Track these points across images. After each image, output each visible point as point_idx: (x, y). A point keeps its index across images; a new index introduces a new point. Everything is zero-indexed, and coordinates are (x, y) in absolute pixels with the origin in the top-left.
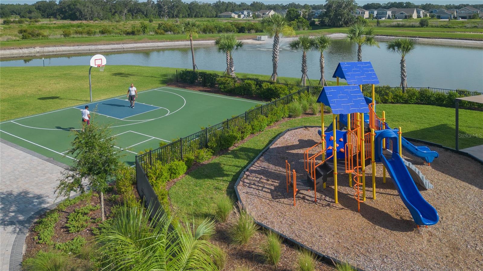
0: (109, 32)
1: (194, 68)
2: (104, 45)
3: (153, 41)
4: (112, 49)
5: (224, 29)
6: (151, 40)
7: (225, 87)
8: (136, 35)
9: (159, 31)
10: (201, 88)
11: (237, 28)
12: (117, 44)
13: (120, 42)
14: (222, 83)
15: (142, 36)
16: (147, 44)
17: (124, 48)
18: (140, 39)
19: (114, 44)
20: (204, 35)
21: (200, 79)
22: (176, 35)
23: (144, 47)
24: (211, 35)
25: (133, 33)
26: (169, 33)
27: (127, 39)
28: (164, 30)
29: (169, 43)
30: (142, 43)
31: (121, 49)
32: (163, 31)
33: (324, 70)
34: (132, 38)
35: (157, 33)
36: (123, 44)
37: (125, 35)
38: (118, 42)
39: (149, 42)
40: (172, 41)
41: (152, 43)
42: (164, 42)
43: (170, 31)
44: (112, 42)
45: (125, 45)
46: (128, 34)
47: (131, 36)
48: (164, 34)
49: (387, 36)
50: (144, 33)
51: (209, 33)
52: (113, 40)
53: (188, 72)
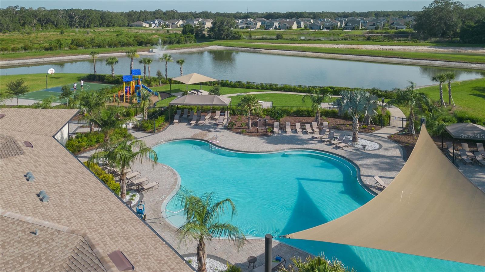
0: (31, 48)
1: (95, 73)
2: (30, 59)
3: (68, 55)
4: (36, 62)
5: (126, 43)
6: (66, 54)
7: (108, 81)
8: (53, 50)
9: (72, 46)
10: (97, 82)
11: (138, 42)
12: (39, 58)
13: (42, 57)
14: (107, 79)
15: (58, 51)
16: (63, 57)
17: (45, 61)
18: (58, 54)
19: (37, 58)
20: (110, 49)
21: (97, 78)
22: (87, 50)
23: (61, 60)
24: (115, 48)
25: (51, 49)
26: (81, 48)
27: (47, 54)
28: (76, 45)
29: (81, 56)
30: (59, 57)
31: (43, 61)
32: (75, 47)
33: (150, 72)
34: (51, 53)
35: (71, 48)
36: (44, 58)
37: (44, 51)
38: (40, 57)
39: (65, 56)
40: (83, 55)
41: (67, 57)
42: (77, 55)
43: (82, 46)
44: (35, 57)
45: (46, 59)
46: (46, 49)
47: (49, 52)
48: (76, 49)
49: (245, 48)
50: (60, 48)
51: (114, 47)
52: (36, 55)
53: (92, 75)
